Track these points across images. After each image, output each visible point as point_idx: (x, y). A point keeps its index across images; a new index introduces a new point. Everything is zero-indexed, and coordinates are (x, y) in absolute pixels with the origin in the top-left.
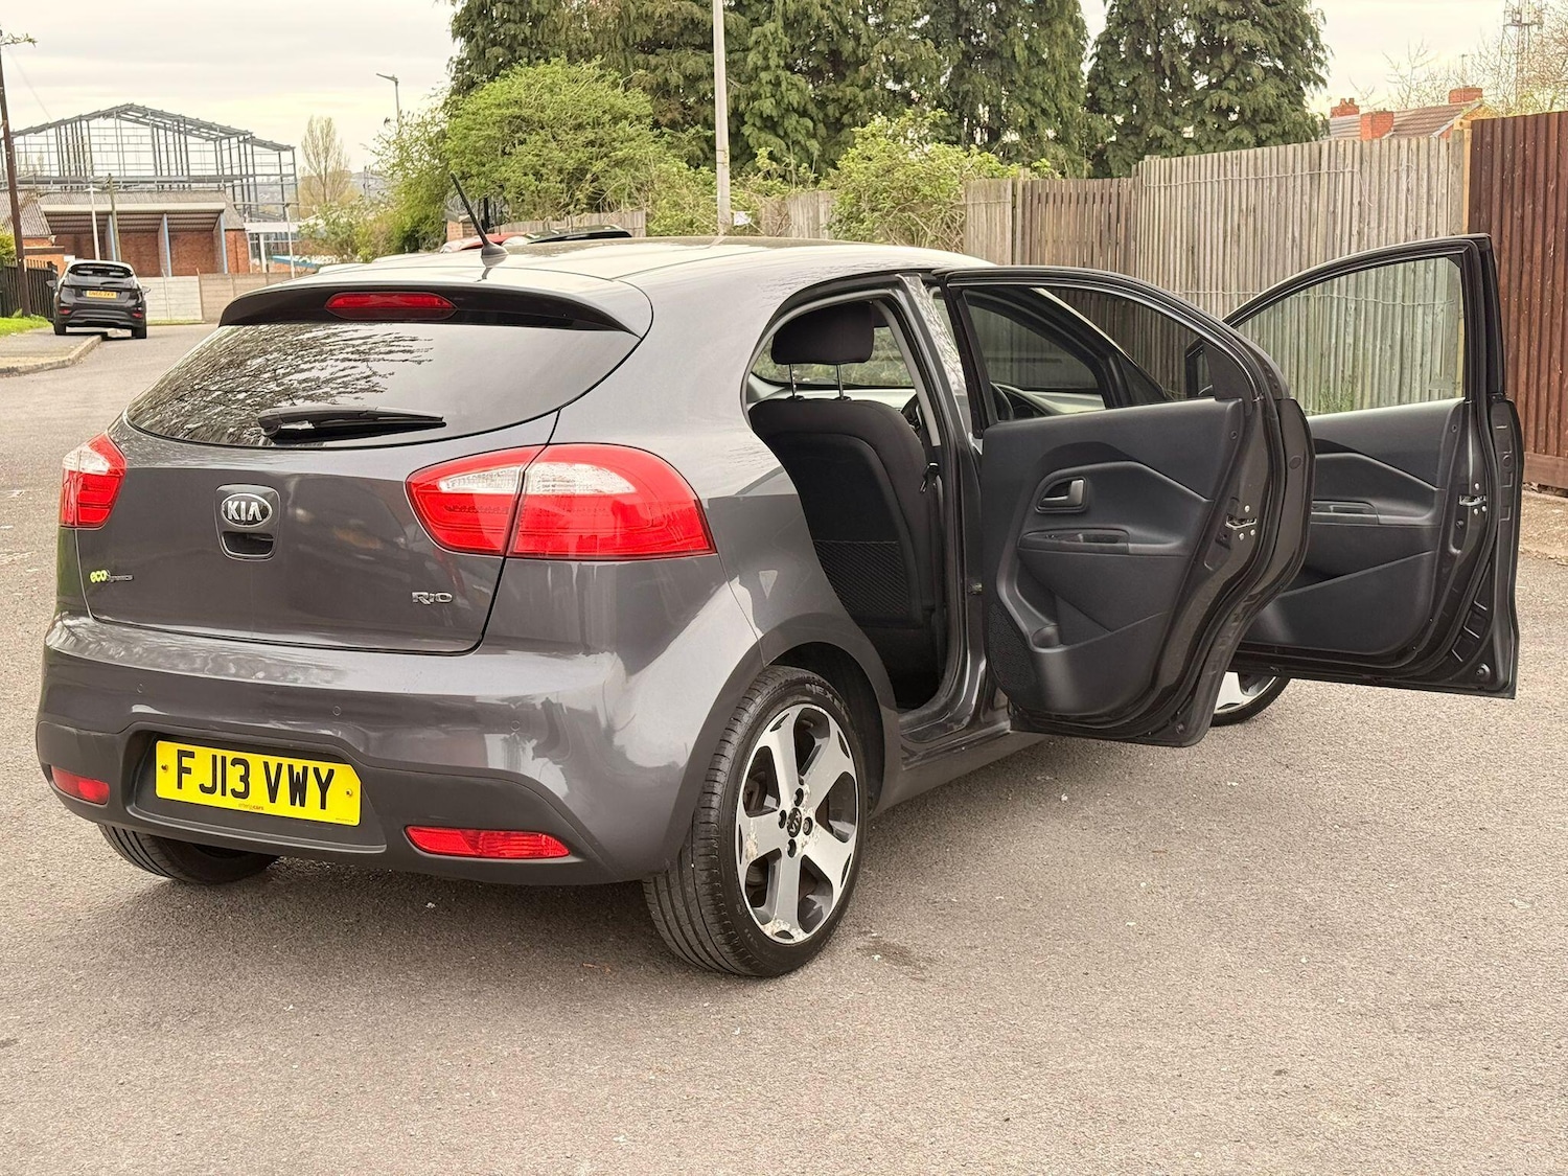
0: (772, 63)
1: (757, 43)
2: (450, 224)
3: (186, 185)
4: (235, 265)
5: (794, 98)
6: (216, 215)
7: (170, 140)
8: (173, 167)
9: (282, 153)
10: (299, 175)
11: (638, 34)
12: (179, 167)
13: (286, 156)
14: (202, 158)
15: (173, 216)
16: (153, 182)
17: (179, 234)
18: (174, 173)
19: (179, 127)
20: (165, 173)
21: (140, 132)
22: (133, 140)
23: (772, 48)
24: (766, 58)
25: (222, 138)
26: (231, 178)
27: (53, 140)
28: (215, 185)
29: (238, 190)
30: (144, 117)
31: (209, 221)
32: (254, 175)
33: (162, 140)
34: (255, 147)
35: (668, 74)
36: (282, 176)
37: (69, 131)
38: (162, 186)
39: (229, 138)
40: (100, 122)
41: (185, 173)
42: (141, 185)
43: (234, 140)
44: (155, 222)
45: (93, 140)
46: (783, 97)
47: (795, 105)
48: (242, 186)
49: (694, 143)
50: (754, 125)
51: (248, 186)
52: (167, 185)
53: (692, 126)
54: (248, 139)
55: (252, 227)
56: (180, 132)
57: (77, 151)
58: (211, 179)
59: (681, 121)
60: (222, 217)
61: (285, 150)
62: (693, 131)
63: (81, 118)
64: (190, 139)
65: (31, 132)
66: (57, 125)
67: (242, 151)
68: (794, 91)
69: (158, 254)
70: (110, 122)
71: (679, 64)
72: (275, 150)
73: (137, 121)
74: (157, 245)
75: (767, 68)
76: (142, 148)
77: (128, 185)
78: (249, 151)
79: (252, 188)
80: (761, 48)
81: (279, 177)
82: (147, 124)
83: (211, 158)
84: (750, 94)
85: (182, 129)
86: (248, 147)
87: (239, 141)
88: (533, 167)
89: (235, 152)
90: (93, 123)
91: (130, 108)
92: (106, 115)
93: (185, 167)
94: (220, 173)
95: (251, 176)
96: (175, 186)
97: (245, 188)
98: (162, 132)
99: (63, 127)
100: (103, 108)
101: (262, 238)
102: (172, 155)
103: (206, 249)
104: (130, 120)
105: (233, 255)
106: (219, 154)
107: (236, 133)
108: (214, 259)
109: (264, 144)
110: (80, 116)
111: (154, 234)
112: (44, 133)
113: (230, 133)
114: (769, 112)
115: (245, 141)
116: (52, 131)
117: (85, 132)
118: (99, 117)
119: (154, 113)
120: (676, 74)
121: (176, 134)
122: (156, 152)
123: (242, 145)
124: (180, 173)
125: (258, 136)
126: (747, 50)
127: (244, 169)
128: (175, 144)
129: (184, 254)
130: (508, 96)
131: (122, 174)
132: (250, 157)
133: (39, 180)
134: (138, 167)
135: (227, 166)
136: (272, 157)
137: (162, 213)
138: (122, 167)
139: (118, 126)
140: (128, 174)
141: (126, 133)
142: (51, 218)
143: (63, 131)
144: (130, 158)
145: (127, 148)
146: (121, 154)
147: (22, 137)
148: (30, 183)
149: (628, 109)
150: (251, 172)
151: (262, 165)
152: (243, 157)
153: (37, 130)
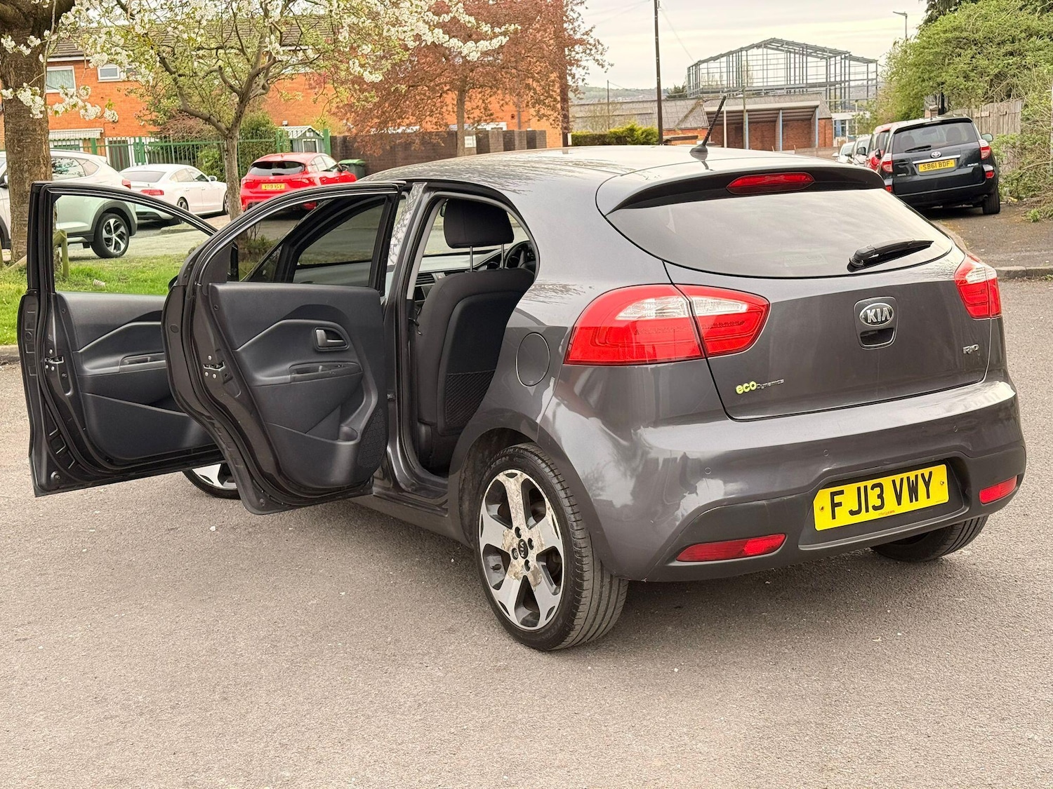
2: (926, 111)
3: (805, 90)
4: (823, 142)
6: (814, 109)
7: (797, 60)
8: (797, 78)
9: (870, 65)
10: (878, 80)
12: (801, 78)
13: (872, 67)
14: (816, 71)
15: (786, 111)
16: (783, 89)
17: (789, 123)
18: (797, 82)
19: (803, 51)
20: (792, 82)
21: (779, 56)
22: (775, 62)
25: (830, 57)
26: (836, 83)
27: (724, 65)
28: (825, 88)
29: (838, 91)
30: (782, 46)
31: (808, 113)
32: (849, 81)
33: (792, 61)
34: (851, 62)
36: (868, 80)
37: (734, 58)
38: (790, 91)
39: (835, 57)
40: (755, 51)
41: (805, 82)
43: (838, 58)
44: (775, 115)
45: (749, 63)
48: (841, 88)
51: (845, 88)
52: (793, 90)
54: (848, 57)
55: (838, 116)
56: (803, 55)
57: (741, 71)
58: (820, 85)
60: (817, 111)
61: (871, 62)
63: (741, 50)
64: (810, 59)
65: (711, 60)
66: (728, 54)
67: (843, 65)
69: (775, 137)
70: (761, 51)
72: (865, 63)
73: (777, 49)
74: (775, 131)
76: (779, 66)
77: (767, 92)
78: (847, 65)
79: (847, 90)
81: (866, 81)
82: (783, 51)
83: (823, 70)
85: (805, 53)
86: (847, 62)
87: (842, 59)
88: (965, 72)
89: (838, 66)
90: (750, 52)
91: (774, 40)
92: (758, 46)
93: (805, 78)
94: (828, 80)
96: (797, 90)
97: (843, 89)
98: (792, 55)
99: (731, 56)
101: (847, 122)
102: (797, 70)
103: (805, 132)
104: (773, 49)
105: (822, 136)
106: (828, 67)
107: (840, 53)
108: (810, 138)
109: (857, 59)
110: (742, 48)
111: (773, 124)
112: (718, 61)
113: (836, 53)
115: (845, 58)
116: (724, 59)
117: (744, 58)
118: (753, 48)
119: (788, 43)
121: (801, 56)
122: (788, 68)
123: (843, 61)
124: (801, 82)
125: (854, 54)
127: (843, 77)
128: (800, 62)
129: (792, 136)
130: (953, 24)
131: (765, 84)
132: (847, 69)
133: (714, 90)
134: (776, 79)
135: (832, 75)
136: (863, 68)
137: (779, 109)
138: (765, 80)
139: (765, 53)
140: (769, 84)
141: (769, 57)
142: (710, 116)
143: (731, 58)
144: (771, 73)
145: (769, 67)
146: (765, 72)
147: (706, 64)
148: (708, 93)
149: (1040, 28)
150: (847, 79)
151: (855, 73)
152: (843, 69)
153: (715, 59)
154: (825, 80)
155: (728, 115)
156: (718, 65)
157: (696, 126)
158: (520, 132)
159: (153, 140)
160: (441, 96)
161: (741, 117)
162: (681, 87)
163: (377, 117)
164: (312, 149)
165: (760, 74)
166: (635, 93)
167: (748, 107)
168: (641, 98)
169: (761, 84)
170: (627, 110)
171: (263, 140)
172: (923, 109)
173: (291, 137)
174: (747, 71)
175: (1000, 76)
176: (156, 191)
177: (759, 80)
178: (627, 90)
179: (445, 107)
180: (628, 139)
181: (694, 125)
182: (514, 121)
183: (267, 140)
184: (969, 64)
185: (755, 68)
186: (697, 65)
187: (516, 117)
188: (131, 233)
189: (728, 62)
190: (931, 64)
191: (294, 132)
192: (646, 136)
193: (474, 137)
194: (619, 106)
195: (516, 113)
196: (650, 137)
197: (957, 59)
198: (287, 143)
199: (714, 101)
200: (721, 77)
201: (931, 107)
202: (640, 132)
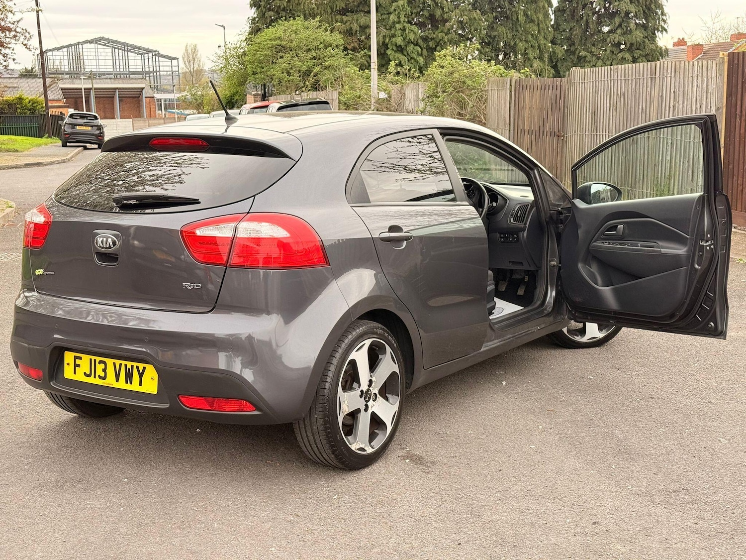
0: (402, 20)
1: (395, 10)
2: (248, 96)
3: (128, 76)
4: (149, 114)
5: (412, 37)
6: (141, 90)
7: (120, 54)
8: (122, 67)
9: (173, 61)
10: (180, 72)
11: (338, 6)
12: (125, 67)
13: (175, 62)
14: (135, 63)
15: (121, 90)
16: (112, 74)
17: (123, 99)
18: (122, 70)
19: (125, 48)
20: (118, 70)
21: (107, 50)
22: (103, 54)
23: (402, 13)
24: (399, 18)
25: (145, 54)
26: (149, 73)
27: (66, 54)
28: (141, 76)
29: (152, 78)
30: (108, 43)
31: (137, 93)
32: (159, 71)
33: (117, 54)
34: (160, 58)
35: (352, 25)
36: (173, 72)
37: (73, 50)
38: (117, 76)
39: (148, 54)
40: (88, 45)
41: (127, 70)
42: (107, 76)
43: (150, 55)
44: (112, 93)
45: (85, 54)
46: (406, 36)
47: (413, 40)
48: (154, 76)
49: (363, 58)
50: (393, 49)
51: (157, 76)
52: (119, 76)
53: (363, 50)
54: (157, 54)
55: (158, 96)
56: (125, 51)
57: (78, 59)
58: (139, 73)
59: (358, 48)
60: (144, 91)
61: (174, 59)
62: (363, 52)
63: (79, 43)
64: (130, 54)
65: (55, 50)
66: (68, 46)
67: (154, 60)
68: (412, 34)
69: (114, 108)
70: (93, 45)
71: (357, 20)
72: (169, 59)
73: (105, 45)
74: (113, 104)
75: (399, 22)
76: (107, 58)
77: (101, 75)
78: (157, 60)
79: (158, 77)
80: (397, 13)
81: (171, 72)
82: (110, 47)
83: (139, 63)
84: (391, 35)
85: (126, 49)
86: (157, 58)
87: (152, 55)
88: (286, 69)
89: (150, 60)
90: (85, 46)
91: (102, 39)
92: (91, 42)
93: (127, 67)
94: (144, 70)
95: (158, 72)
96: (122, 76)
97: (155, 77)
98: (116, 50)
99: (70, 47)
100: (89, 38)
101: (162, 101)
102: (121, 61)
104: (102, 45)
105: (148, 109)
106: (143, 61)
107: (151, 51)
108: (140, 111)
109: (164, 57)
110: (79, 42)
111: (112, 99)
112: (61, 50)
113: (148, 51)
114: (400, 43)
115: (155, 55)
116: (65, 50)
117: (81, 50)
118: (87, 43)
119: (113, 41)
120: (355, 25)
121: (123, 51)
122: (113, 60)
123: (154, 57)
124: (125, 70)
125: (162, 52)
126: (390, 13)
127: (155, 68)
128: (122, 56)
129: (126, 108)
130: (275, 35)
131: (98, 70)
132: (157, 63)
133: (60, 72)
134: (105, 67)
135: (147, 67)
136: (168, 63)
137: (116, 89)
138: (98, 67)
139: (96, 47)
140: (100, 70)
141: (100, 50)
143: (70, 49)
144: (102, 63)
146: (97, 61)
148: (57, 74)
149: (332, 42)
150: (158, 70)
151: (163, 66)
152: (154, 63)
153: (58, 49)
154: (141, 70)
156: (60, 54)
157: (54, 98)
161: (88, 93)
165: (93, 63)
167: (95, 86)
169: (95, 70)
172: (245, 94)
177: (93, 67)
180: (18, 106)
184: (289, 64)
185: (89, 58)
189: (68, 52)
192: (32, 104)
196: (36, 105)
197: (281, 60)
201: (253, 93)
202: (27, 100)
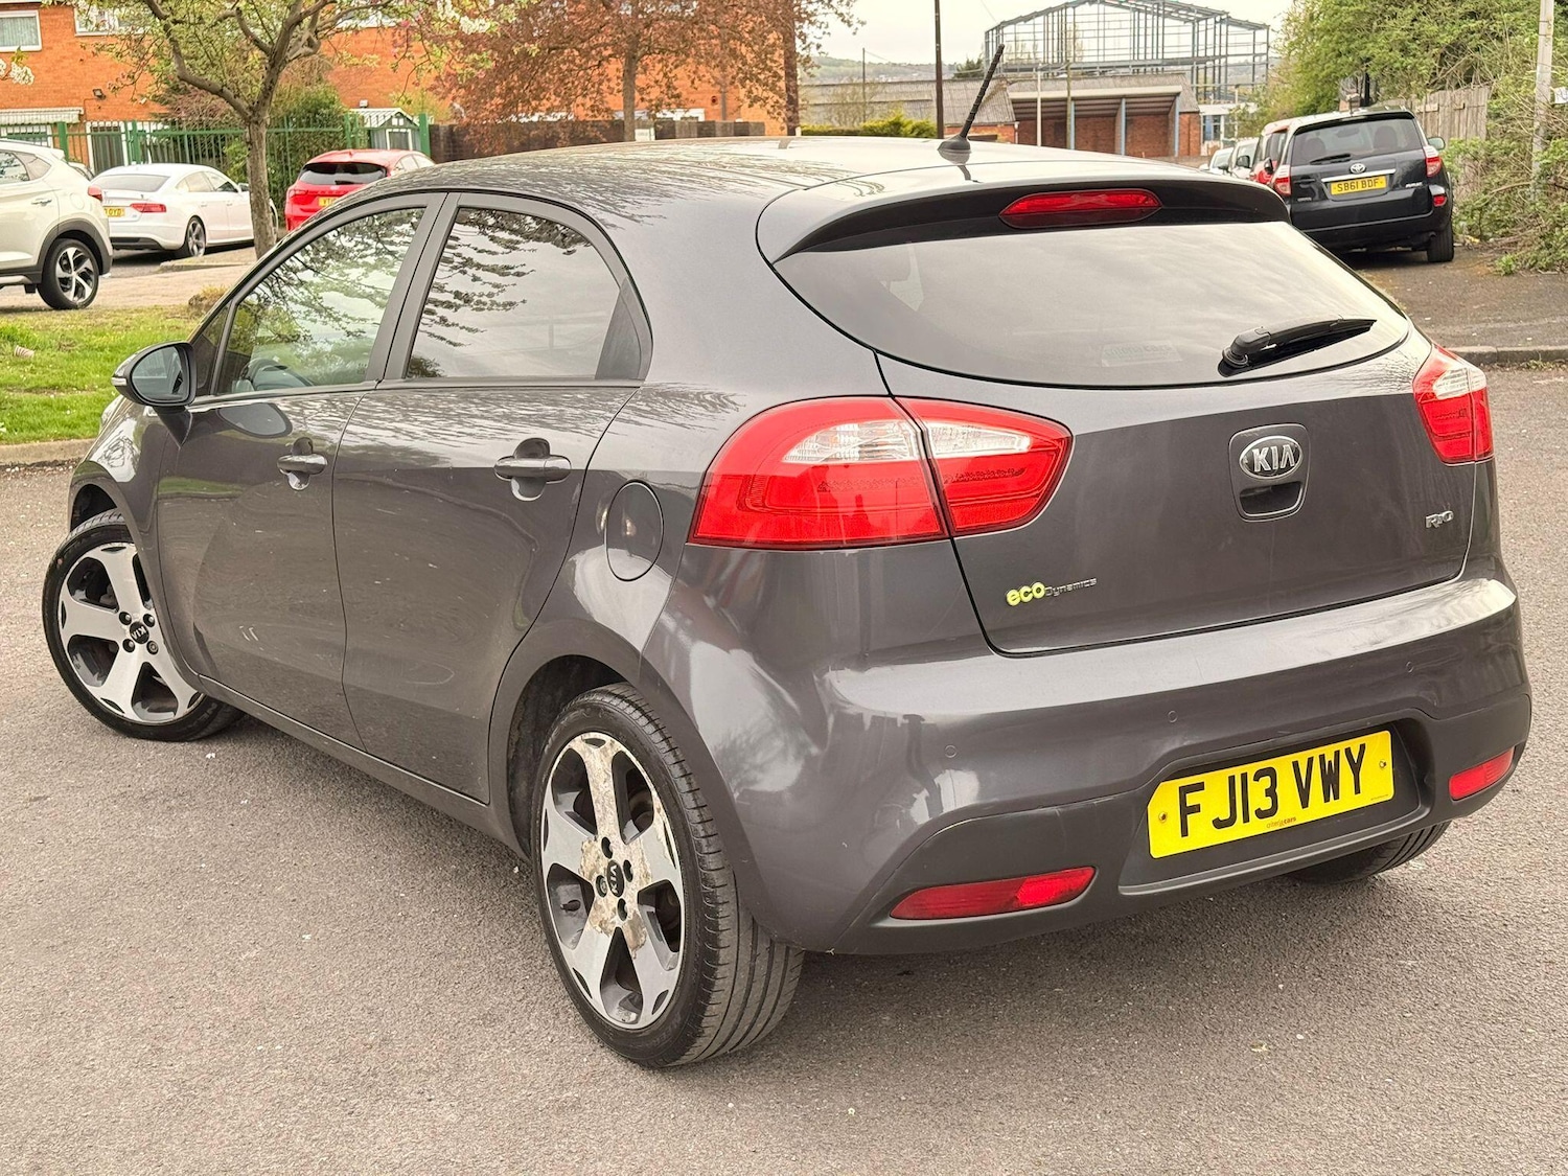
2: (1342, 102)
3: (1160, 68)
4: (1186, 148)
6: (1172, 98)
7: (1149, 24)
8: (1149, 51)
9: (1257, 32)
10: (1270, 55)
12: (1155, 51)
13: (1261, 35)
14: (1178, 40)
15: (1132, 100)
16: (1128, 66)
17: (1135, 118)
18: (1149, 57)
19: (1158, 9)
20: (1142, 57)
21: (1122, 17)
22: (1116, 25)
25: (1199, 20)
26: (1207, 58)
27: (1040, 28)
28: (1190, 67)
29: (1210, 71)
30: (1126, 2)
31: (1165, 104)
32: (1227, 56)
33: (1142, 24)
34: (1230, 27)
36: (1254, 55)
38: (1138, 70)
39: (1206, 19)
40: (1086, 8)
41: (1160, 56)
42: (1117, 70)
43: (1211, 21)
44: (1114, 106)
45: (1077, 27)
48: (1214, 67)
51: (1220, 67)
52: (1142, 69)
54: (1226, 20)
55: (1208, 110)
56: (1159, 15)
57: (1065, 38)
58: (1184, 61)
60: (1179, 101)
61: (1260, 29)
63: (1066, 6)
64: (1168, 21)
65: (1020, 21)
66: (1045, 13)
67: (1218, 32)
69: (1114, 139)
70: (1093, 8)
72: (1250, 29)
73: (1118, 6)
74: (1114, 130)
76: (1122, 32)
77: (1103, 71)
78: (1224, 31)
79: (1223, 70)
81: (1251, 57)
82: (1128, 8)
83: (1187, 40)
85: (1161, 12)
86: (1224, 27)
87: (1216, 22)
88: (1402, 42)
89: (1210, 33)
93: (1160, 50)
94: (1194, 55)
95: (1224, 56)
96: (1149, 69)
97: (1217, 69)
98: (1142, 15)
99: (1050, 15)
101: (1222, 119)
102: (1149, 38)
103: (1160, 133)
105: (1185, 138)
106: (1195, 35)
107: (1213, 14)
108: (1166, 142)
109: (1239, 24)
110: (1067, 3)
111: (1112, 119)
112: (1031, 22)
113: (1207, 14)
115: (1222, 21)
116: (1040, 20)
117: (1070, 19)
118: (1084, 3)
121: (1155, 17)
122: (1135, 36)
123: (1218, 26)
124: (1155, 57)
125: (1234, 16)
127: (1217, 49)
128: (1153, 27)
129: (1139, 138)
131: (1101, 59)
132: (1224, 38)
133: (1023, 67)
134: (1117, 52)
135: (1202, 47)
136: (1247, 36)
137: (1121, 97)
138: (1101, 53)
139: (1101, 11)
140: (1107, 59)
141: (1108, 18)
142: (1017, 105)
143: (1050, 19)
144: (1110, 43)
145: (1108, 33)
146: (1101, 40)
147: (1013, 26)
148: (1015, 70)
150: (1223, 53)
151: (1236, 45)
152: (1217, 38)
153: (1026, 19)
154: (1190, 55)
155: (1044, 104)
156: (1030, 29)
157: (996, 121)
158: (725, 125)
159: (160, 126)
160: (599, 65)
161: (1063, 109)
162: (976, 62)
163: (500, 95)
164: (400, 143)
165: (1093, 44)
166: (907, 70)
167: (1074, 93)
168: (915, 76)
169: (1095, 59)
170: (891, 94)
171: (325, 129)
172: (1336, 99)
173: (368, 126)
174: (1075, 38)
175: (1455, 48)
176: (155, 206)
177: (1091, 53)
178: (895, 64)
179: (606, 83)
181: (992, 119)
182: (716, 107)
183: (331, 129)
184: (1408, 30)
185: (1086, 34)
186: (998, 28)
187: (719, 101)
188: (101, 270)
189: (1046, 24)
190: (1351, 29)
191: (374, 118)
193: (652, 130)
194: (880, 88)
195: (719, 95)
197: (1391, 23)
198: (362, 135)
199: (1023, 84)
200: (1035, 46)
201: (1348, 97)
202: (909, 127)
